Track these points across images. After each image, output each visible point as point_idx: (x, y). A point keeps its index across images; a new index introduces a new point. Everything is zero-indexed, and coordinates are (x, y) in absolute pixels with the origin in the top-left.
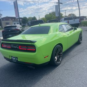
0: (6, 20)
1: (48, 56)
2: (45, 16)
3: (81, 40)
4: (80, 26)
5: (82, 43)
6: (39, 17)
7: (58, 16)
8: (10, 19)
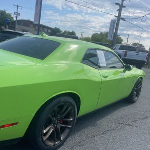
0: (24, 25)
1: (16, 124)
2: (93, 37)
3: (138, 95)
4: (146, 67)
5: (137, 103)
6: (82, 35)
7: (112, 39)
8: (32, 26)
